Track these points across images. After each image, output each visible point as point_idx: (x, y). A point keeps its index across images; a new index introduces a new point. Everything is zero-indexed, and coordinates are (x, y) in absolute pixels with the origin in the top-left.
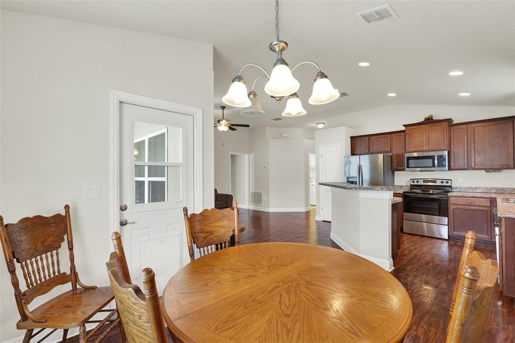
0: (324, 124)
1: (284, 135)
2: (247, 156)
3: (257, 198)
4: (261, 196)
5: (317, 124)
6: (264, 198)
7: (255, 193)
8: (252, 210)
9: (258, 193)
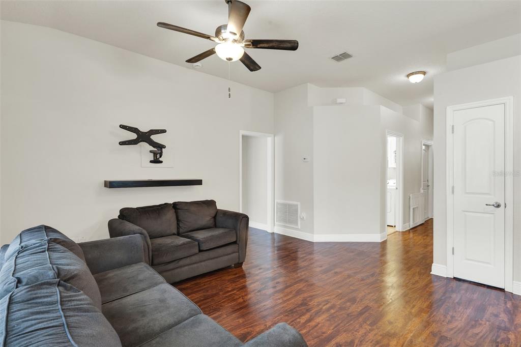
0: (424, 73)
1: (339, 101)
2: (269, 140)
3: (288, 213)
4: (297, 211)
5: (408, 76)
6: (302, 214)
7: (285, 205)
8: (279, 235)
9: (290, 205)
